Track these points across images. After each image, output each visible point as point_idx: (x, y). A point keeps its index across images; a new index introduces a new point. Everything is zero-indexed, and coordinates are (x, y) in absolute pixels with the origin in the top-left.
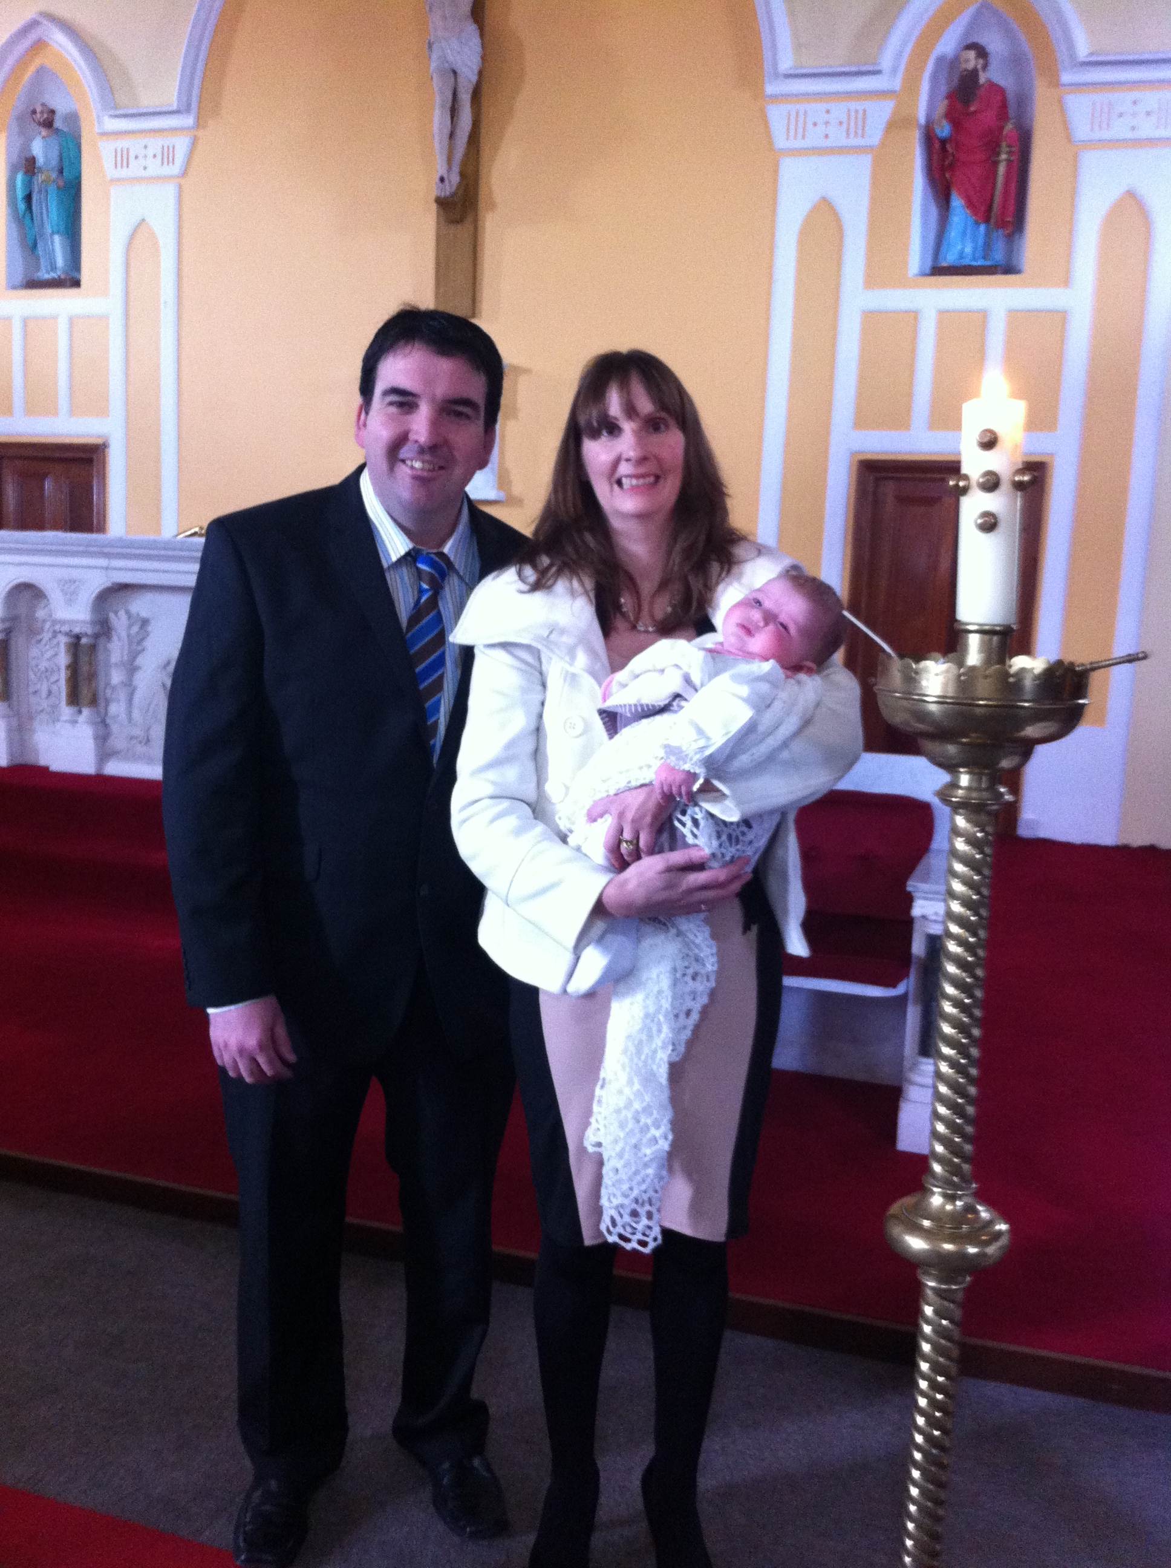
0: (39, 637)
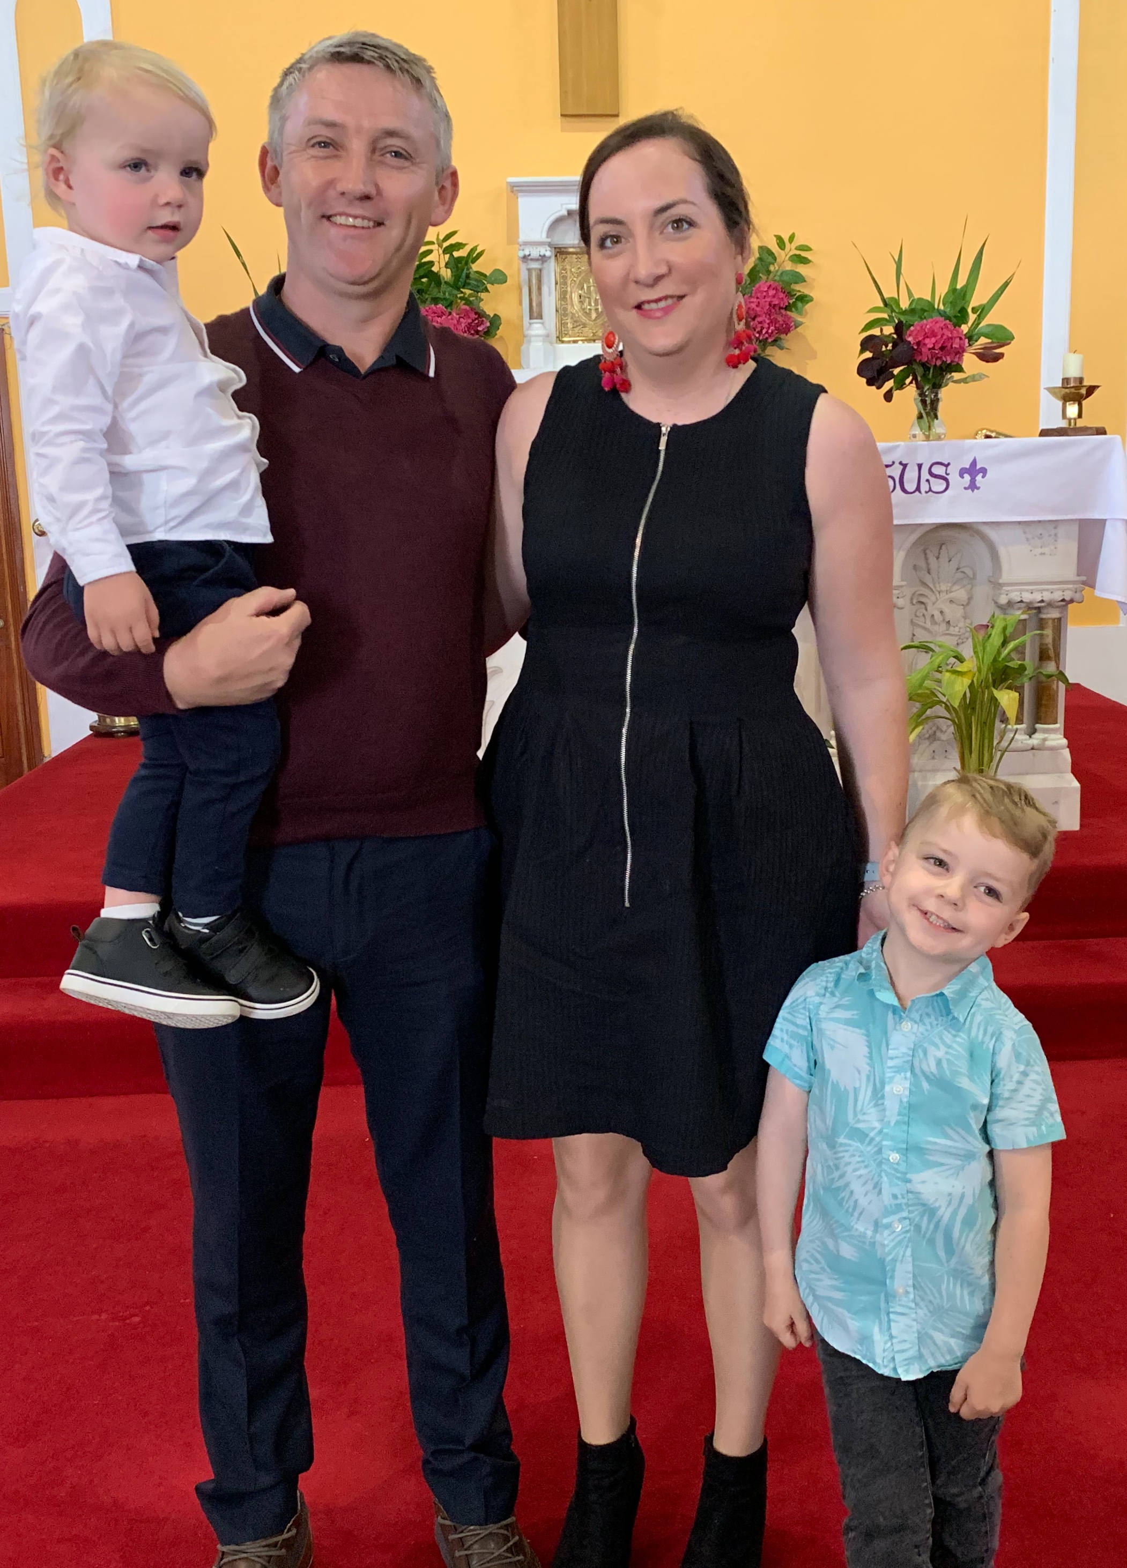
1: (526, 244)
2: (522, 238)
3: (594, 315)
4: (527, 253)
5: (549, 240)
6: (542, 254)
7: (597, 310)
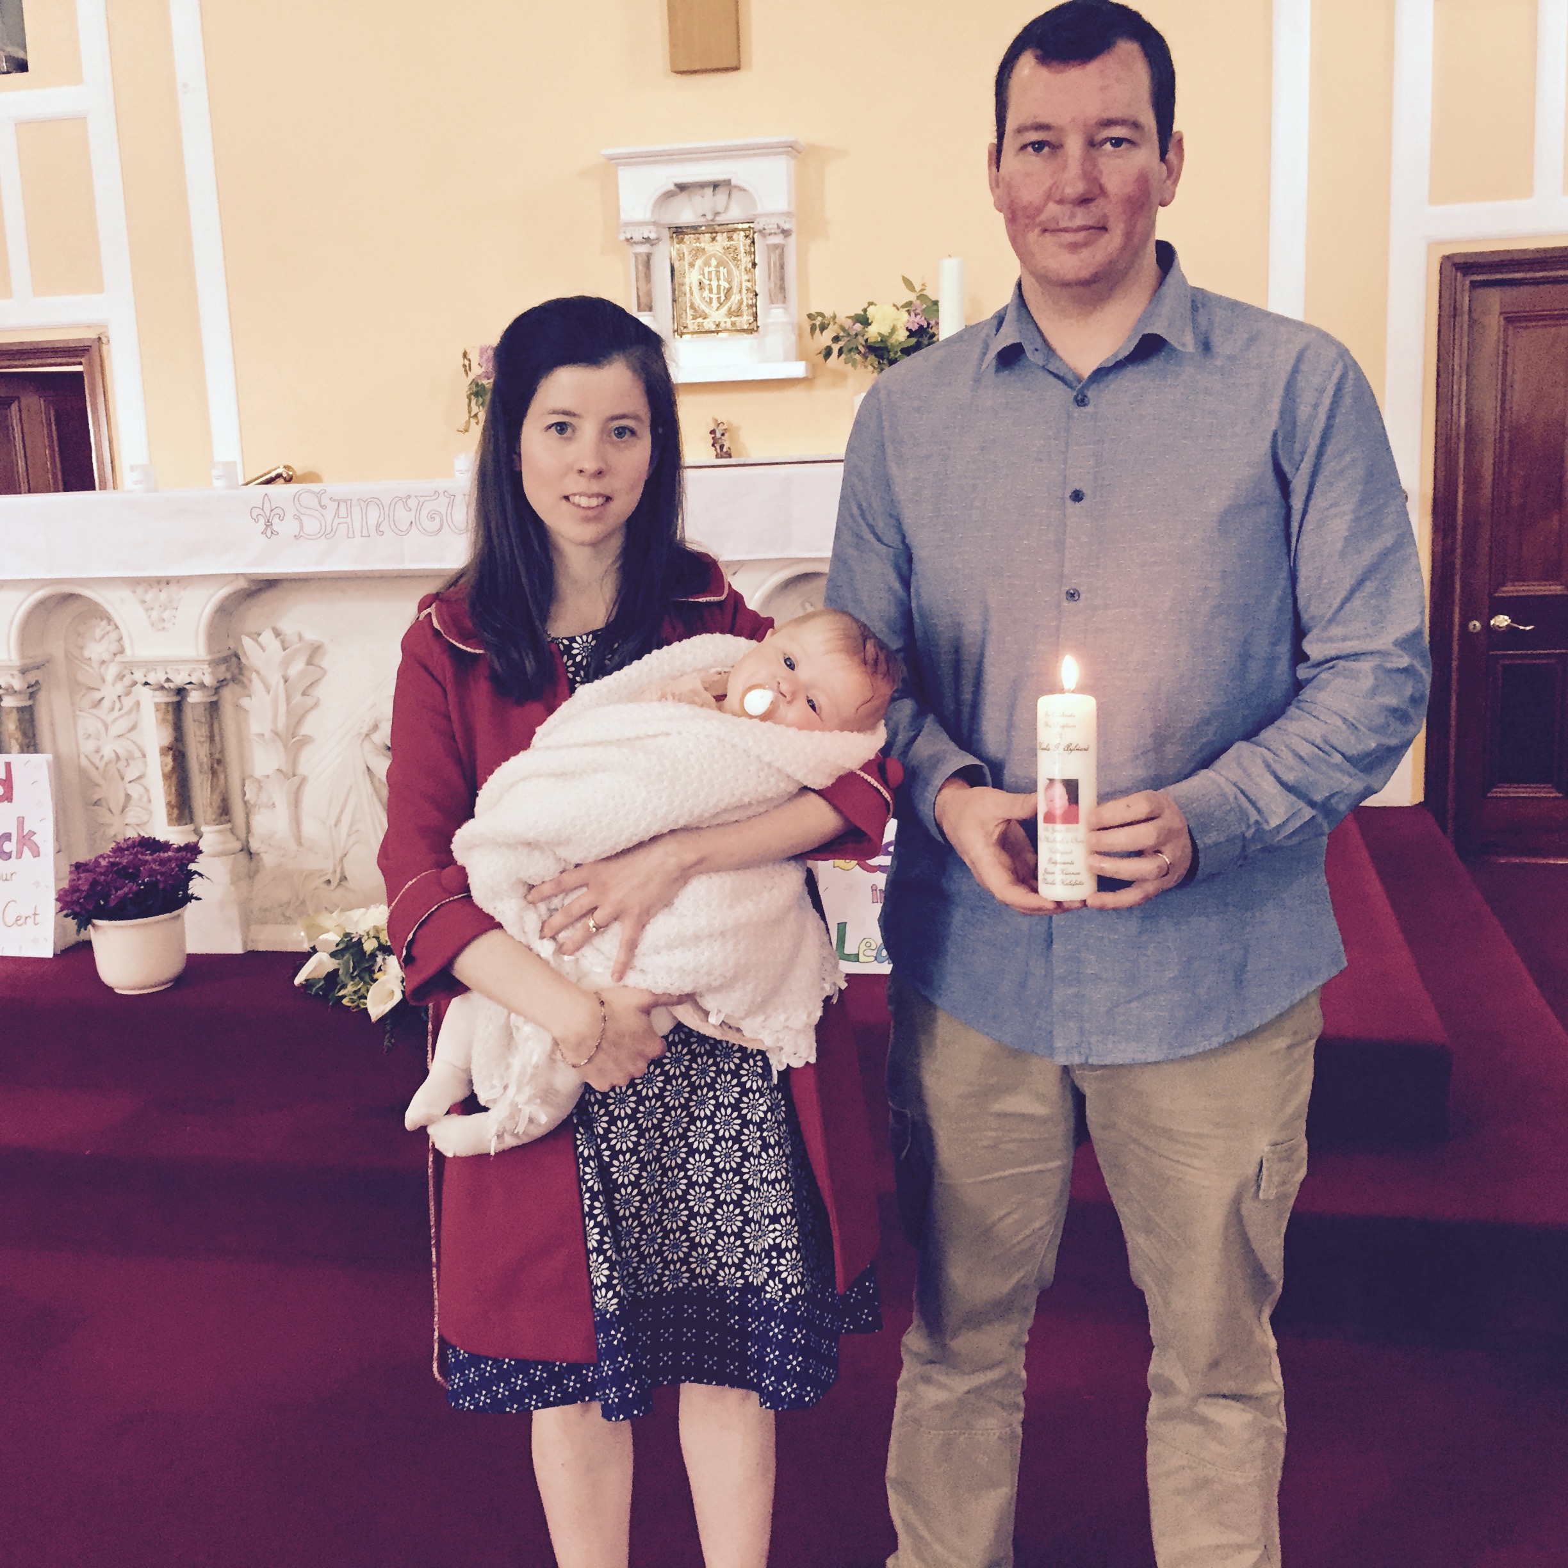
0: (97, 695)
1: (627, 224)
2: (625, 217)
3: (715, 304)
4: (629, 237)
5: (653, 220)
6: (645, 236)
7: (719, 298)
